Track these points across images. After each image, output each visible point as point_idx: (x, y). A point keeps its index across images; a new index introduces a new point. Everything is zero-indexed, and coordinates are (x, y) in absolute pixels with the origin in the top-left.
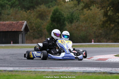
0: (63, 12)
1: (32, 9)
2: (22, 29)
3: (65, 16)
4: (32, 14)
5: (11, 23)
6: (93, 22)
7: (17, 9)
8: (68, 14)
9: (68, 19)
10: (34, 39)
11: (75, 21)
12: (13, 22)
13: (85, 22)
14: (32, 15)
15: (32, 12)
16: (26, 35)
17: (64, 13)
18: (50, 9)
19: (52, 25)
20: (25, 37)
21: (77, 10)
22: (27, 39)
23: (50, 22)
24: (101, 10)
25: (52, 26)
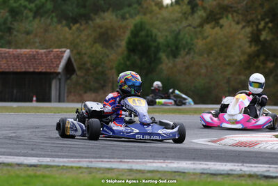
0: (155, 31)
1: (83, 22)
2: (60, 69)
3: (161, 40)
4: (84, 34)
5: (35, 53)
6: (226, 57)
7: (49, 21)
8: (167, 36)
9: (168, 46)
10: (85, 92)
11: (183, 53)
12: (37, 50)
13: (206, 56)
14: (83, 36)
15: (84, 30)
16: (69, 81)
17: (159, 34)
18: (124, 23)
19: (128, 60)
20: (66, 87)
21: (190, 25)
22: (69, 92)
23: (126, 53)
24: (244, 27)
25: (128, 63)
